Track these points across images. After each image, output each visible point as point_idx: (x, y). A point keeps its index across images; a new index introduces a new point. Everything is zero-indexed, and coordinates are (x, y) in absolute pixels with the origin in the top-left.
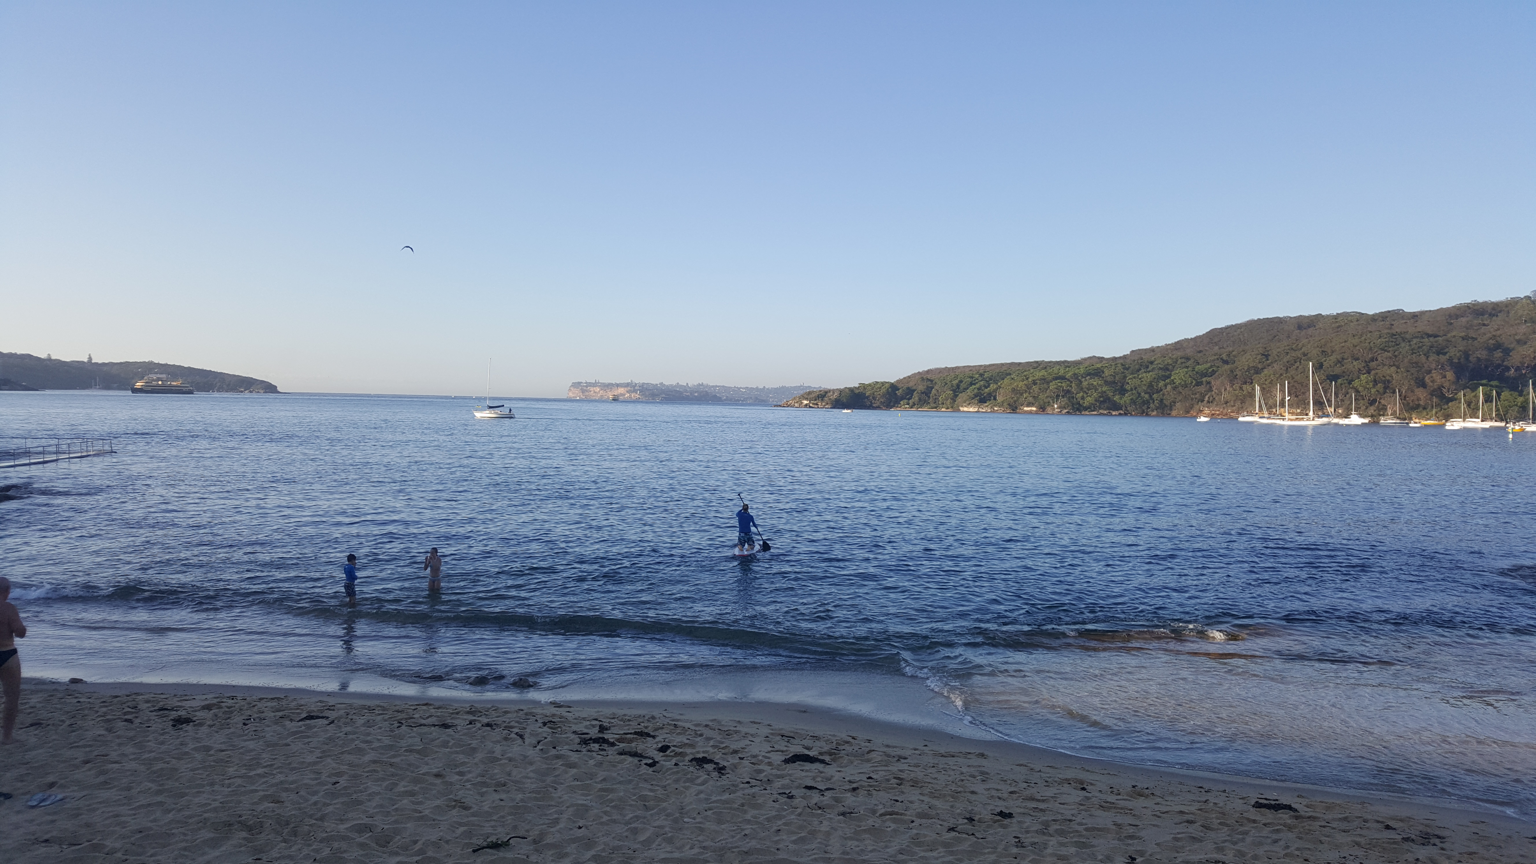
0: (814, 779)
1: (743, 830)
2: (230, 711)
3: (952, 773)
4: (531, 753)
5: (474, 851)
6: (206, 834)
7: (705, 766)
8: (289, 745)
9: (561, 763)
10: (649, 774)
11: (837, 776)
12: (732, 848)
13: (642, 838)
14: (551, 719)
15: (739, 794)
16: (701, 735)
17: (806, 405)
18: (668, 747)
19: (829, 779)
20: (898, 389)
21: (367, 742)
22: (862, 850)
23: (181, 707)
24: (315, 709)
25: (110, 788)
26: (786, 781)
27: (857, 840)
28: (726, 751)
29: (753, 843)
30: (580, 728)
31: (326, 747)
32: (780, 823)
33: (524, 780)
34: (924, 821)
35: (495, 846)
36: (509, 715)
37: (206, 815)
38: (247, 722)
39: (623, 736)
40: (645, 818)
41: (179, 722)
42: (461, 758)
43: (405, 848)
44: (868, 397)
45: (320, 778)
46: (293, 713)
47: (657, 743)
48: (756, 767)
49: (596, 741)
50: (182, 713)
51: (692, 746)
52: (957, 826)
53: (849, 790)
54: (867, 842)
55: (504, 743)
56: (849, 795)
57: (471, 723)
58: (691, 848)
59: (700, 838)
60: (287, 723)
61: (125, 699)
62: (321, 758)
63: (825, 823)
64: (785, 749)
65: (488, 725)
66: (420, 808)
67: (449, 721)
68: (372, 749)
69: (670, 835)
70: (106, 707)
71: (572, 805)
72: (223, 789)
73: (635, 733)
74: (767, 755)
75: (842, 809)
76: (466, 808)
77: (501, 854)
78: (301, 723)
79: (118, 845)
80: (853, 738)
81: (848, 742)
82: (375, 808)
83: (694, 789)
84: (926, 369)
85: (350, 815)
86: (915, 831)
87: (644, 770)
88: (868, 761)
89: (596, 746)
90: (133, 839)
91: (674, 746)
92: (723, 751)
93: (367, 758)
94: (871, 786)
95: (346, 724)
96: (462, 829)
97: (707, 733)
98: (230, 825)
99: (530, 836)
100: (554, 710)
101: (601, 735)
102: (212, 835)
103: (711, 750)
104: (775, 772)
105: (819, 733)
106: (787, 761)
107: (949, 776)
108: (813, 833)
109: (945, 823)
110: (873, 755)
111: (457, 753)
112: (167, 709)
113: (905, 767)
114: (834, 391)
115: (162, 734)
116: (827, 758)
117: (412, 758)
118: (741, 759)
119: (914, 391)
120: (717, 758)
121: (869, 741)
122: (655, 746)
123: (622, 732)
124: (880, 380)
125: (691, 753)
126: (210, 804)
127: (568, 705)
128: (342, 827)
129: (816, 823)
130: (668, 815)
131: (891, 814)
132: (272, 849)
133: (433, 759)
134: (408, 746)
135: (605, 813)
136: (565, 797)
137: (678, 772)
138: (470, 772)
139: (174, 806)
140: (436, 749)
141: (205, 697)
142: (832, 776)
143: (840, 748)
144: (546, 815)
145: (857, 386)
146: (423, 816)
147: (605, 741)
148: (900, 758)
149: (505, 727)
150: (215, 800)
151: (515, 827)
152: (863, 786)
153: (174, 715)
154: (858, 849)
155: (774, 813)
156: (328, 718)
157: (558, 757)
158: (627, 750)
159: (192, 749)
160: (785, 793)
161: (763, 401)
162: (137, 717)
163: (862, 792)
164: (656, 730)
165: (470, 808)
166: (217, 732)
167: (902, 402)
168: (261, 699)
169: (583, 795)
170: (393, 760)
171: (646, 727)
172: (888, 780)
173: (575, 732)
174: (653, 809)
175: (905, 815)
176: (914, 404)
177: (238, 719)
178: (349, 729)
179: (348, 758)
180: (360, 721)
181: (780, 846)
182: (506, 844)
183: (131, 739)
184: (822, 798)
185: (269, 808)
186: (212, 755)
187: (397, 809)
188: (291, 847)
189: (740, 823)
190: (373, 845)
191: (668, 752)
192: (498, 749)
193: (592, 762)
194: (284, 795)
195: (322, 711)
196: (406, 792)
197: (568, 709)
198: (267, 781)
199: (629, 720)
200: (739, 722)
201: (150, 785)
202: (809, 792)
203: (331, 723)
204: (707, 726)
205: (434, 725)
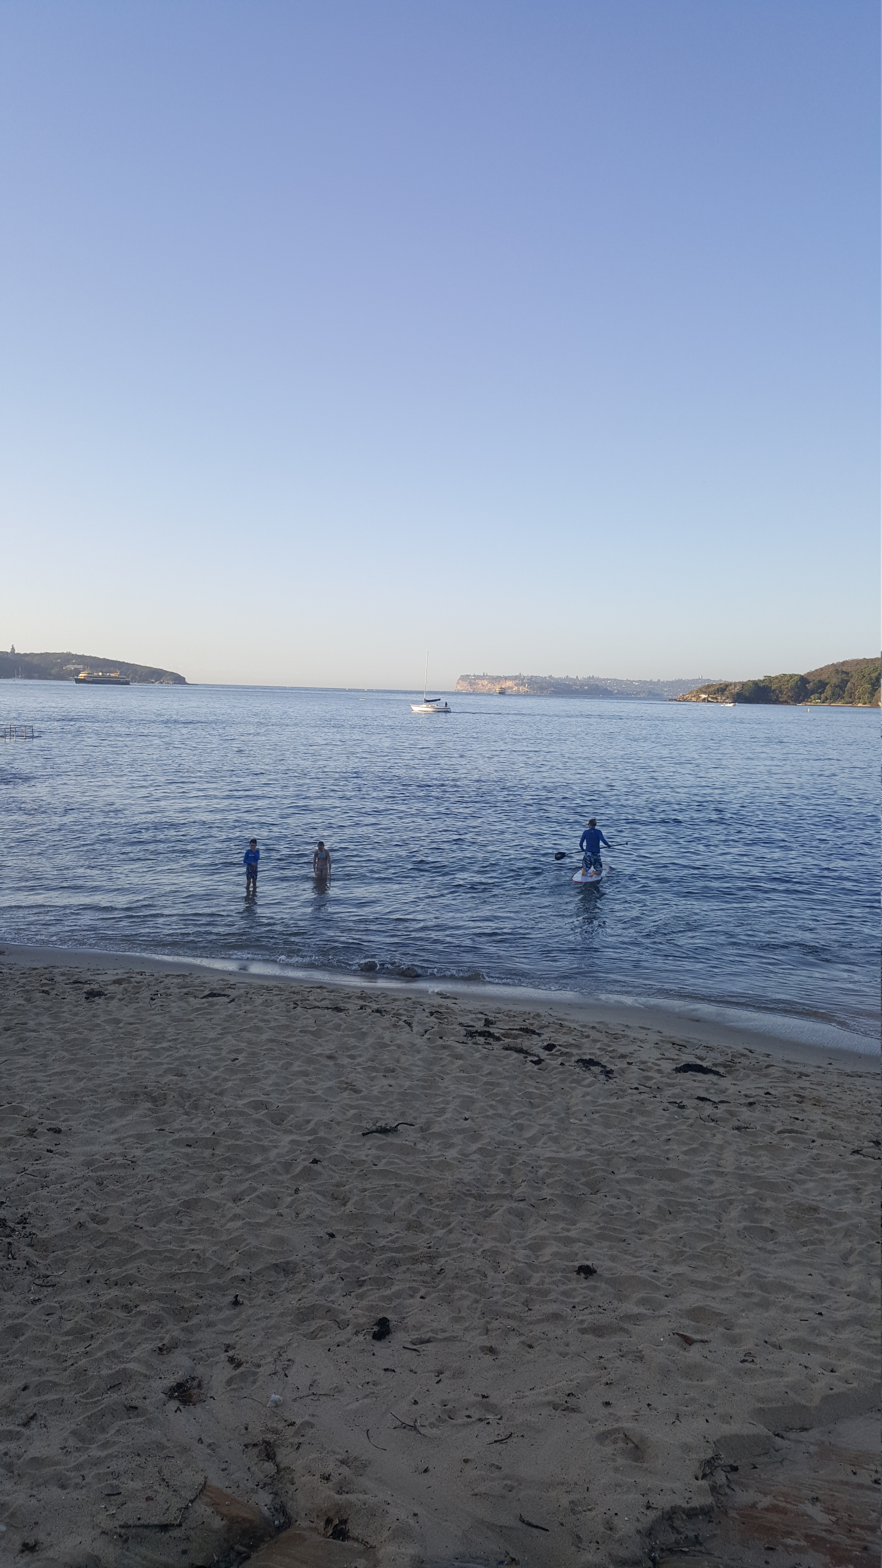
0: (707, 1090)
1: (632, 1136)
2: (138, 986)
3: (859, 1094)
4: (420, 1042)
5: (364, 1134)
6: (114, 1103)
7: (592, 1068)
8: (193, 1021)
9: (448, 1053)
10: (533, 1071)
11: (732, 1090)
12: (620, 1153)
13: (528, 1134)
14: (437, 1009)
15: (627, 1099)
16: (588, 1037)
17: (704, 699)
18: (554, 1046)
19: (723, 1092)
20: (809, 683)
21: (263, 1021)
22: (758, 1167)
23: (94, 980)
24: (218, 987)
25: (29, 1055)
26: (677, 1090)
27: (752, 1155)
28: (614, 1054)
29: (642, 1150)
30: (466, 1020)
31: (227, 1024)
32: (670, 1132)
33: (412, 1068)
34: (826, 1142)
35: (384, 1131)
36: (397, 1003)
37: (114, 1085)
38: (154, 997)
39: (509, 1032)
40: (530, 1115)
41: (91, 995)
42: (353, 1041)
43: (298, 1127)
44: (774, 690)
45: (220, 1054)
46: (196, 990)
47: (542, 1041)
48: (646, 1074)
49: (482, 1034)
50: (95, 987)
51: (578, 1047)
52: (862, 1148)
53: (745, 1104)
54: (764, 1158)
55: (394, 1030)
56: (745, 1109)
57: (361, 1008)
58: (578, 1150)
59: (587, 1140)
60: (191, 999)
61: (42, 971)
62: (222, 1034)
63: (719, 1136)
64: (676, 1057)
65: (378, 1011)
66: (313, 1088)
67: (341, 1005)
68: (270, 1028)
69: (556, 1134)
70: (26, 978)
71: (459, 1096)
72: (130, 1060)
73: (521, 1029)
74: (657, 1062)
75: (737, 1124)
76: (356, 1091)
77: (389, 1139)
78: (204, 1000)
79: (34, 1109)
80: (751, 1051)
81: (743, 1055)
82: (271, 1086)
83: (580, 1091)
84: (841, 661)
85: (247, 1092)
86: (815, 1151)
87: (529, 1066)
88: (766, 1076)
89: (482, 1040)
90: (48, 1104)
91: (560, 1045)
92: (611, 1055)
93: (264, 1037)
94: (770, 1102)
95: (245, 1002)
96: (353, 1112)
97: (594, 1034)
98: (136, 1095)
99: (417, 1124)
100: (441, 1001)
101: (486, 1029)
102: (120, 1104)
103: (598, 1052)
104: (665, 1080)
105: (713, 1043)
106: (678, 1070)
107: (856, 1097)
108: (705, 1145)
109: (848, 1145)
110: (771, 1070)
111: (349, 1036)
112: (81, 983)
113: (807, 1084)
114: (735, 684)
115: (76, 1006)
116: (721, 1070)
117: (307, 1038)
118: (629, 1064)
119: (827, 684)
120: (604, 1061)
121: (768, 1056)
122: (540, 1044)
123: (507, 1028)
124: (788, 672)
125: (579, 1055)
126: (118, 1075)
127: (454, 997)
128: (240, 1103)
129: (709, 1135)
130: (554, 1114)
131: (790, 1131)
132: (175, 1120)
133: (326, 1041)
134: (304, 1027)
135: (491, 1106)
136: (452, 1088)
137: (563, 1072)
138: (360, 1056)
139: (86, 1075)
140: (329, 1032)
141: (116, 972)
142: (727, 1089)
143: (736, 1060)
144: (433, 1104)
145: (762, 678)
146: (315, 1097)
147: (490, 1035)
148: (801, 1075)
149: (394, 1014)
150: (122, 1071)
151: (403, 1114)
152: (759, 1102)
153: (87, 988)
154: (753, 1165)
155: (664, 1122)
156: (228, 996)
157: (444, 1047)
158: (512, 1045)
159: (103, 1022)
160: (676, 1103)
161: (657, 695)
162: (53, 989)
163: (758, 1107)
164: (542, 1027)
165: (361, 1091)
166: (126, 1006)
167: (812, 697)
168: (167, 976)
169: (469, 1087)
170: (288, 1040)
171: (532, 1024)
172: (788, 1097)
173: (461, 1024)
174: (539, 1107)
175: (806, 1134)
176: (827, 699)
177: (146, 994)
178: (248, 1007)
179: (247, 1035)
180: (259, 1000)
181: (670, 1156)
182: (394, 1130)
183: (48, 1009)
184: (715, 1111)
185: (172, 1080)
186: (120, 1028)
187: (291, 1088)
188: (192, 1119)
189: (628, 1128)
190: (269, 1122)
191: (553, 1051)
192: (387, 1035)
193: (478, 1055)
194: (187, 1068)
195: (223, 990)
196: (301, 1071)
197: (454, 1001)
198: (171, 1055)
199: (515, 1016)
200: (627, 1026)
201: (65, 1054)
202: (701, 1104)
203: (231, 1001)
204: (593, 1028)
205: (328, 1008)
